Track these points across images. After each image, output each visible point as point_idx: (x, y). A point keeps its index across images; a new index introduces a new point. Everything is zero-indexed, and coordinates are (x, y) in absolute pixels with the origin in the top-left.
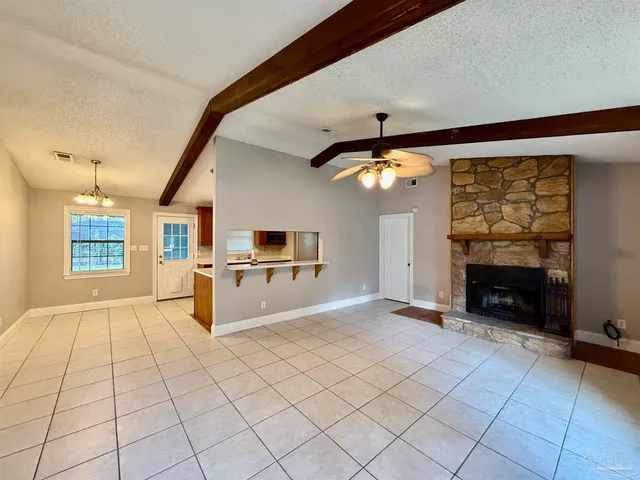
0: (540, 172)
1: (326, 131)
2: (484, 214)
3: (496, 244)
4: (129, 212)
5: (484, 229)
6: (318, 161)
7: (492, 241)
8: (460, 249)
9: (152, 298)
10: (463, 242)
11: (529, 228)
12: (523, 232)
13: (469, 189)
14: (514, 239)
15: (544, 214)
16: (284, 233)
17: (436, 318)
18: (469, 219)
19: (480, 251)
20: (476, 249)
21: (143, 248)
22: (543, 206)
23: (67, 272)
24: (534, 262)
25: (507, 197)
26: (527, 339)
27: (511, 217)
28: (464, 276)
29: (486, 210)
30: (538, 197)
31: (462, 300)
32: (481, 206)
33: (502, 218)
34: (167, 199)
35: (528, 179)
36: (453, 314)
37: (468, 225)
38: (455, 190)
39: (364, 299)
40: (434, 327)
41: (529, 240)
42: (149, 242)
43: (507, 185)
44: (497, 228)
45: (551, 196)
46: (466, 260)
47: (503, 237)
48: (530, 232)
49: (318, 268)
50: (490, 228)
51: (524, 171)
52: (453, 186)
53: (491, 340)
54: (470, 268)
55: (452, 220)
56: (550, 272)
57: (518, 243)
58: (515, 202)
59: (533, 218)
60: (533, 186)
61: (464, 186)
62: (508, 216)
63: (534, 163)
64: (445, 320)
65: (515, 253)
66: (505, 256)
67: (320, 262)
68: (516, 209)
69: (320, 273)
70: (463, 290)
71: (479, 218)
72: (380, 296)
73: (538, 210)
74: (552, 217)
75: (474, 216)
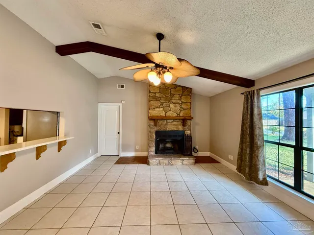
0: (183, 92)
2: (163, 107)
5: (163, 114)
7: (167, 120)
8: (153, 124)
10: (154, 120)
11: (179, 115)
12: (177, 116)
13: (157, 95)
14: (174, 119)
15: (184, 109)
19: (162, 124)
20: (160, 123)
22: (184, 106)
24: (181, 128)
25: (172, 101)
26: (183, 160)
27: (174, 110)
28: (155, 137)
29: (164, 106)
30: (182, 102)
31: (154, 149)
32: (162, 104)
33: (170, 110)
35: (179, 95)
37: (157, 112)
38: (151, 94)
39: (91, 159)
41: (179, 120)
43: (172, 95)
44: (168, 114)
45: (186, 103)
46: (156, 129)
47: (169, 118)
48: (180, 116)
50: (165, 114)
51: (178, 91)
52: (150, 92)
53: (171, 165)
54: (157, 133)
55: (149, 109)
56: (186, 132)
57: (176, 121)
58: (175, 104)
59: (181, 111)
60: (181, 97)
61: (155, 93)
62: (172, 109)
63: (181, 88)
64: (150, 161)
65: (174, 125)
68: (175, 106)
70: (154, 144)
71: (161, 109)
72: (98, 155)
73: (182, 108)
74: (186, 111)
75: (159, 108)
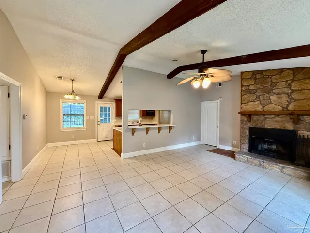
0: (294, 77)
1: (175, 60)
2: (260, 100)
3: (266, 116)
4: (86, 102)
5: (260, 108)
6: (171, 76)
7: (264, 115)
8: (246, 119)
9: (95, 140)
10: (247, 115)
11: (287, 108)
12: (283, 110)
13: (252, 88)
14: (277, 114)
15: (296, 100)
16: (154, 111)
17: (232, 155)
18: (251, 103)
19: (257, 120)
20: (255, 119)
21: (92, 118)
22: (295, 96)
23: (61, 128)
24: (290, 126)
25: (274, 91)
26: (284, 168)
27: (276, 102)
28: (248, 134)
29: (261, 98)
30: (293, 91)
31: (246, 146)
32: (258, 97)
33: (271, 103)
34: (101, 96)
35: (286, 81)
36: (241, 153)
37: (250, 107)
39: (193, 144)
40: (230, 159)
41: (286, 114)
42: (94, 115)
43: (274, 85)
44: (266, 108)
45: (301, 90)
46: (249, 125)
47: (271, 113)
48: (288, 110)
49: (170, 128)
50: (263, 108)
51: (284, 77)
52: (242, 86)
53: (263, 168)
54: (251, 130)
55: (242, 104)
56: (299, 132)
57: (280, 116)
58: (278, 94)
59: (289, 103)
60: (290, 85)
61: (249, 86)
62: (274, 101)
63: (291, 72)
64: (236, 156)
65: (276, 121)
66: (271, 123)
67: (172, 125)
68: (279, 98)
69: (172, 131)
70: (247, 141)
71: (257, 103)
72: (202, 142)
73: (292, 98)
74: (301, 102)
75: (254, 101)
